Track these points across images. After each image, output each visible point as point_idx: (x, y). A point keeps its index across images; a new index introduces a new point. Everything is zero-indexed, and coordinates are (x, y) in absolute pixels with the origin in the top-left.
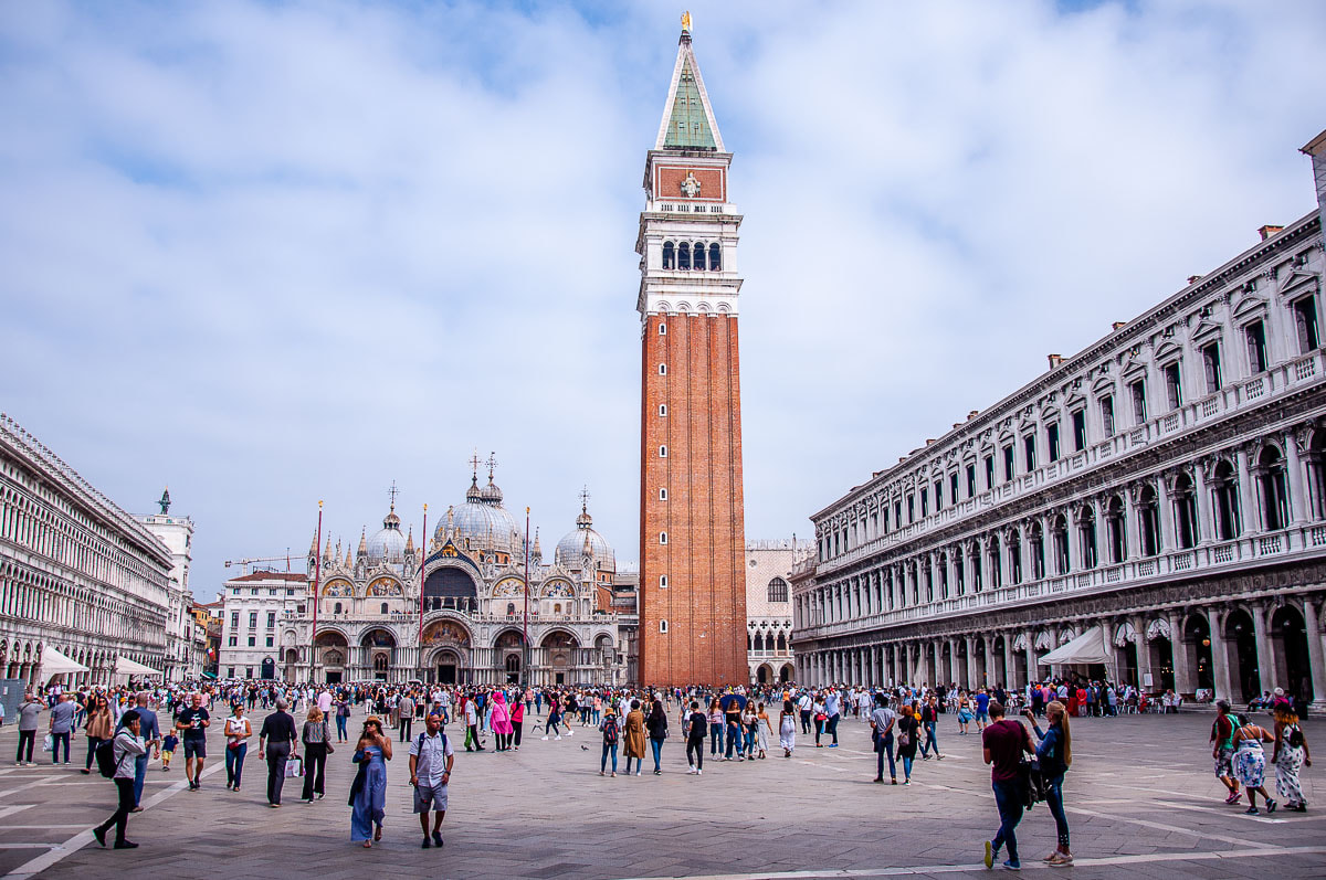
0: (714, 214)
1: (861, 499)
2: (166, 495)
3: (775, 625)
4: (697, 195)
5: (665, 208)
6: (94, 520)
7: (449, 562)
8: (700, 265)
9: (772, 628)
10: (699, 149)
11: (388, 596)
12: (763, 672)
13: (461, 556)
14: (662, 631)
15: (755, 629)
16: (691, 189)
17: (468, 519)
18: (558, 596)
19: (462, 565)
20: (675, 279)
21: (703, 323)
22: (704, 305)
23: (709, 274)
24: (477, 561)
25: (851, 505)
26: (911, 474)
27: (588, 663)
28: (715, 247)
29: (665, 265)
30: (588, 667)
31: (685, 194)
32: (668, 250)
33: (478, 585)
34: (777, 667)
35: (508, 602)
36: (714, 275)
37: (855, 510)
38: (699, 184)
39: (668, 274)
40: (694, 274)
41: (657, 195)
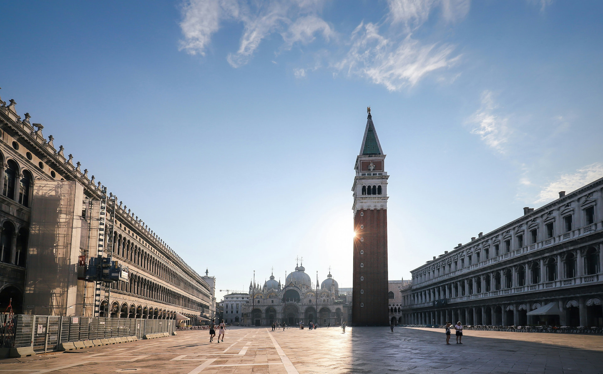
0: (379, 176)
1: (433, 264)
2: (207, 270)
3: (397, 305)
4: (374, 170)
5: (363, 175)
6: (188, 275)
7: (291, 288)
8: (374, 193)
9: (396, 306)
10: (374, 154)
11: (273, 298)
12: (394, 318)
13: (295, 286)
14: (361, 306)
15: (391, 307)
16: (372, 168)
17: (296, 276)
18: (324, 297)
19: (295, 289)
20: (367, 198)
21: (375, 212)
22: (375, 206)
23: (377, 195)
24: (300, 288)
25: (428, 266)
26: (456, 254)
27: (334, 317)
28: (380, 187)
29: (363, 194)
30: (334, 318)
31: (370, 170)
32: (364, 188)
33: (300, 294)
34: (398, 317)
35: (309, 299)
36: (380, 196)
37: (430, 268)
38: (374, 166)
39: (364, 196)
40: (372, 196)
41: (360, 171)
